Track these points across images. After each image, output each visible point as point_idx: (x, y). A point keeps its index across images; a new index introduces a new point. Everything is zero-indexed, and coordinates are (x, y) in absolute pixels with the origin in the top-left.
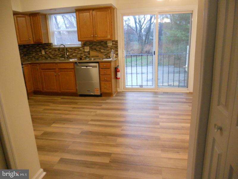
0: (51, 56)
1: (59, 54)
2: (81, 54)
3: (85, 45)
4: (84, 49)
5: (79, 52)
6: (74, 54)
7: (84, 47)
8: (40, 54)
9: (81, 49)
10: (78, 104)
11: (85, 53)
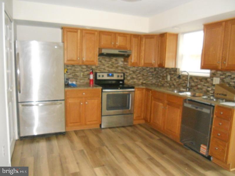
0: (175, 84)
1: (183, 82)
2: (208, 87)
3: (215, 75)
4: (212, 80)
5: (205, 84)
6: (199, 86)
7: (213, 77)
8: (166, 80)
9: (209, 80)
10: (165, 156)
11: (212, 87)
